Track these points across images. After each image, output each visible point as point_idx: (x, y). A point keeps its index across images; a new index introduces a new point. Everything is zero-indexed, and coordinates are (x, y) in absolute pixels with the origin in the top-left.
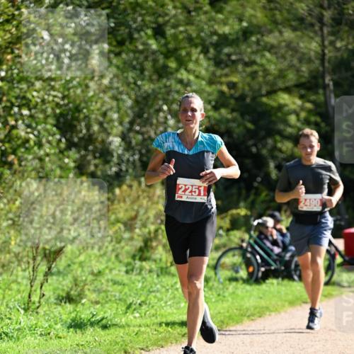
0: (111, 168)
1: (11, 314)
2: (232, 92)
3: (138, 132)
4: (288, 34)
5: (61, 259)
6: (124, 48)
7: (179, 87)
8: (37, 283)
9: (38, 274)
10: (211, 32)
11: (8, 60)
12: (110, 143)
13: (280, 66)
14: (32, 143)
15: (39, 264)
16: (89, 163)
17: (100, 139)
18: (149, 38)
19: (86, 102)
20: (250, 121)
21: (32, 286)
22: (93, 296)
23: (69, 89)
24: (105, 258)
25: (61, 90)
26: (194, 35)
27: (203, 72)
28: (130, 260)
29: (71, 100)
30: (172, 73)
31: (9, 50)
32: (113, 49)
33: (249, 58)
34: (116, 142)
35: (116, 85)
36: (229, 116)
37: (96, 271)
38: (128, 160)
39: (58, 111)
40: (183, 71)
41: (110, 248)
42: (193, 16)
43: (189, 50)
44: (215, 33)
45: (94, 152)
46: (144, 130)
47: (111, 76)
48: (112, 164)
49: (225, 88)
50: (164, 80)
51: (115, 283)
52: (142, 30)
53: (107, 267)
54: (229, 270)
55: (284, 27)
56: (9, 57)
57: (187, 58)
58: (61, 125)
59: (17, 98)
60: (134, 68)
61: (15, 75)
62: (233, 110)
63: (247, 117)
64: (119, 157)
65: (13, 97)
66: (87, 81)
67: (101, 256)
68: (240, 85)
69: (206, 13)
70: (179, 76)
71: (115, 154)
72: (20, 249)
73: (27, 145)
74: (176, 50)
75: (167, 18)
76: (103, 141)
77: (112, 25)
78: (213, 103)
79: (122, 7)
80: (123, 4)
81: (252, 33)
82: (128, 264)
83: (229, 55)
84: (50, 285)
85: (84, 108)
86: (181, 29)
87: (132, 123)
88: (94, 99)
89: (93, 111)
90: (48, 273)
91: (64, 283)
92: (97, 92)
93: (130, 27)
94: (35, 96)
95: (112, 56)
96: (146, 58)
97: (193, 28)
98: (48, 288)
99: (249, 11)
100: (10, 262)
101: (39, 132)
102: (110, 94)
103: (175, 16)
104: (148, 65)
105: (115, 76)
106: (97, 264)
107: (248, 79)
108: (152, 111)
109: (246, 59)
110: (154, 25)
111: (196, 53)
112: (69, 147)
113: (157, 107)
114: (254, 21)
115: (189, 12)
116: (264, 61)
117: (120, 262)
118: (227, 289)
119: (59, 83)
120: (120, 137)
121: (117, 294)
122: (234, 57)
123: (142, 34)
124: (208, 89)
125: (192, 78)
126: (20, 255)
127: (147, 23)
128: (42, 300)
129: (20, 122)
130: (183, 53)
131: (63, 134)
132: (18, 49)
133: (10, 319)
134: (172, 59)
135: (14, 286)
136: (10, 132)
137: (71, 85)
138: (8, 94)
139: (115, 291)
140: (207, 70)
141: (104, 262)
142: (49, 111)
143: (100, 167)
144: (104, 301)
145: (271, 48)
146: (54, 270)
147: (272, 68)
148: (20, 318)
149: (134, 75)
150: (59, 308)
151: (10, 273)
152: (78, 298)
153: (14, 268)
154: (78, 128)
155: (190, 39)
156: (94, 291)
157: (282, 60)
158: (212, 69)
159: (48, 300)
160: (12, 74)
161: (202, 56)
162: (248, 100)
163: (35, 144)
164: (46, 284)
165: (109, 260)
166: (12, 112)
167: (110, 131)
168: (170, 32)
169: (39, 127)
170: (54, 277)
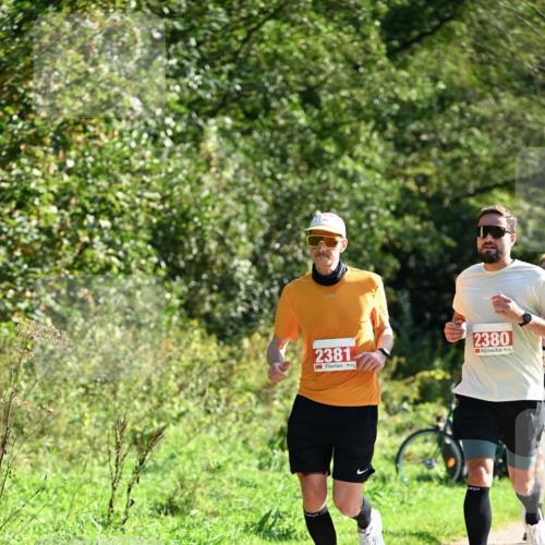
0: (236, 307)
1: (82, 532)
2: (423, 189)
3: (277, 252)
4: (508, 101)
5: (159, 448)
6: (257, 123)
7: (340, 181)
8: (122, 485)
9: (124, 470)
10: (389, 98)
11: (78, 143)
12: (235, 269)
13: (494, 150)
14: (115, 270)
15: (125, 456)
16: (202, 299)
17: (219, 262)
18: (294, 107)
19: (197, 207)
20: (449, 235)
21: (114, 489)
22: (209, 505)
23: (171, 187)
24: (227, 446)
25: (160, 187)
26: (364, 103)
27: (378, 160)
28: (266, 448)
29: (175, 203)
30: (329, 162)
31: (80, 128)
32: (239, 124)
33: (449, 138)
34: (243, 267)
35: (243, 179)
36: (418, 227)
37: (213, 466)
38: (262, 295)
39: (155, 220)
40: (346, 158)
41: (235, 430)
42: (361, 74)
43: (355, 125)
44: (396, 100)
45: (210, 283)
46: (287, 248)
47: (237, 166)
48: (238, 300)
49: (411, 185)
50: (318, 172)
51: (243, 483)
52: (283, 95)
53: (230, 460)
54: (418, 464)
55: (502, 90)
56: (80, 138)
57: (353, 138)
58: (159, 242)
59: (92, 201)
60: (271, 154)
61: (89, 165)
62: (423, 218)
63: (445, 228)
64: (249, 290)
65: (87, 198)
66: (200, 174)
67: (220, 442)
68: (435, 180)
69: (382, 68)
70: (341, 166)
71: (242, 286)
72: (97, 432)
73: (108, 274)
74: (336, 125)
75: (322, 77)
76: (224, 266)
77: (238, 88)
78: (393, 207)
79: (253, 60)
80: (255, 56)
81: (452, 100)
82: (263, 455)
83: (417, 134)
84: (142, 487)
85: (194, 216)
86: (344, 93)
87: (268, 238)
88: (210, 202)
89: (208, 219)
90: (140, 468)
91: (164, 484)
92: (215, 190)
93: (265, 90)
94: (120, 198)
95: (238, 135)
96: (290, 138)
97: (362, 91)
98: (139, 491)
99: (449, 66)
100: (82, 452)
101: (126, 253)
102: (234, 194)
103: (334, 73)
104: (293, 149)
105: (243, 166)
106: (215, 454)
107: (448, 170)
108: (298, 219)
109: (444, 140)
110: (302, 88)
111: (365, 130)
112: (171, 276)
113: (307, 214)
114: (457, 81)
115: (356, 67)
116: (471, 143)
117: (251, 451)
118: (415, 493)
119: (157, 177)
120: (250, 260)
121: (246, 502)
122: (424, 137)
123: (284, 100)
124: (385, 185)
125: (360, 168)
126: (97, 441)
127: (291, 84)
128: (130, 510)
129: (97, 239)
130: (348, 130)
131: (163, 255)
132: (94, 125)
133: (81, 539)
134: (330, 140)
135: (88, 489)
136: (81, 252)
137: (175, 180)
138: (79, 194)
139: (242, 496)
140: (383, 156)
141: (225, 451)
142: (142, 220)
143: (220, 305)
144: (225, 512)
145: (482, 123)
146: (148, 464)
147: (483, 153)
148: (98, 538)
149: (271, 165)
150: (157, 523)
151: (81, 469)
152: (185, 507)
153: (87, 461)
154: (186, 245)
155: (357, 110)
156: (211, 496)
157: (499, 141)
158: (391, 154)
159: (138, 510)
160: (85, 163)
161: (375, 135)
162: (447, 202)
163: (120, 270)
164: (136, 485)
165: (233, 448)
166: (85, 223)
167: (234, 250)
168: (326, 97)
169: (126, 245)
170: (149, 475)
